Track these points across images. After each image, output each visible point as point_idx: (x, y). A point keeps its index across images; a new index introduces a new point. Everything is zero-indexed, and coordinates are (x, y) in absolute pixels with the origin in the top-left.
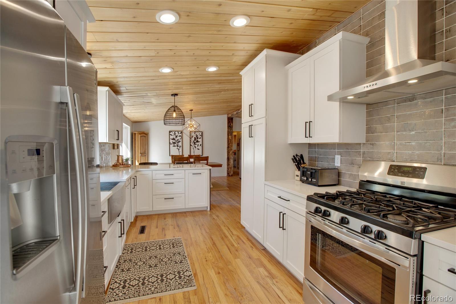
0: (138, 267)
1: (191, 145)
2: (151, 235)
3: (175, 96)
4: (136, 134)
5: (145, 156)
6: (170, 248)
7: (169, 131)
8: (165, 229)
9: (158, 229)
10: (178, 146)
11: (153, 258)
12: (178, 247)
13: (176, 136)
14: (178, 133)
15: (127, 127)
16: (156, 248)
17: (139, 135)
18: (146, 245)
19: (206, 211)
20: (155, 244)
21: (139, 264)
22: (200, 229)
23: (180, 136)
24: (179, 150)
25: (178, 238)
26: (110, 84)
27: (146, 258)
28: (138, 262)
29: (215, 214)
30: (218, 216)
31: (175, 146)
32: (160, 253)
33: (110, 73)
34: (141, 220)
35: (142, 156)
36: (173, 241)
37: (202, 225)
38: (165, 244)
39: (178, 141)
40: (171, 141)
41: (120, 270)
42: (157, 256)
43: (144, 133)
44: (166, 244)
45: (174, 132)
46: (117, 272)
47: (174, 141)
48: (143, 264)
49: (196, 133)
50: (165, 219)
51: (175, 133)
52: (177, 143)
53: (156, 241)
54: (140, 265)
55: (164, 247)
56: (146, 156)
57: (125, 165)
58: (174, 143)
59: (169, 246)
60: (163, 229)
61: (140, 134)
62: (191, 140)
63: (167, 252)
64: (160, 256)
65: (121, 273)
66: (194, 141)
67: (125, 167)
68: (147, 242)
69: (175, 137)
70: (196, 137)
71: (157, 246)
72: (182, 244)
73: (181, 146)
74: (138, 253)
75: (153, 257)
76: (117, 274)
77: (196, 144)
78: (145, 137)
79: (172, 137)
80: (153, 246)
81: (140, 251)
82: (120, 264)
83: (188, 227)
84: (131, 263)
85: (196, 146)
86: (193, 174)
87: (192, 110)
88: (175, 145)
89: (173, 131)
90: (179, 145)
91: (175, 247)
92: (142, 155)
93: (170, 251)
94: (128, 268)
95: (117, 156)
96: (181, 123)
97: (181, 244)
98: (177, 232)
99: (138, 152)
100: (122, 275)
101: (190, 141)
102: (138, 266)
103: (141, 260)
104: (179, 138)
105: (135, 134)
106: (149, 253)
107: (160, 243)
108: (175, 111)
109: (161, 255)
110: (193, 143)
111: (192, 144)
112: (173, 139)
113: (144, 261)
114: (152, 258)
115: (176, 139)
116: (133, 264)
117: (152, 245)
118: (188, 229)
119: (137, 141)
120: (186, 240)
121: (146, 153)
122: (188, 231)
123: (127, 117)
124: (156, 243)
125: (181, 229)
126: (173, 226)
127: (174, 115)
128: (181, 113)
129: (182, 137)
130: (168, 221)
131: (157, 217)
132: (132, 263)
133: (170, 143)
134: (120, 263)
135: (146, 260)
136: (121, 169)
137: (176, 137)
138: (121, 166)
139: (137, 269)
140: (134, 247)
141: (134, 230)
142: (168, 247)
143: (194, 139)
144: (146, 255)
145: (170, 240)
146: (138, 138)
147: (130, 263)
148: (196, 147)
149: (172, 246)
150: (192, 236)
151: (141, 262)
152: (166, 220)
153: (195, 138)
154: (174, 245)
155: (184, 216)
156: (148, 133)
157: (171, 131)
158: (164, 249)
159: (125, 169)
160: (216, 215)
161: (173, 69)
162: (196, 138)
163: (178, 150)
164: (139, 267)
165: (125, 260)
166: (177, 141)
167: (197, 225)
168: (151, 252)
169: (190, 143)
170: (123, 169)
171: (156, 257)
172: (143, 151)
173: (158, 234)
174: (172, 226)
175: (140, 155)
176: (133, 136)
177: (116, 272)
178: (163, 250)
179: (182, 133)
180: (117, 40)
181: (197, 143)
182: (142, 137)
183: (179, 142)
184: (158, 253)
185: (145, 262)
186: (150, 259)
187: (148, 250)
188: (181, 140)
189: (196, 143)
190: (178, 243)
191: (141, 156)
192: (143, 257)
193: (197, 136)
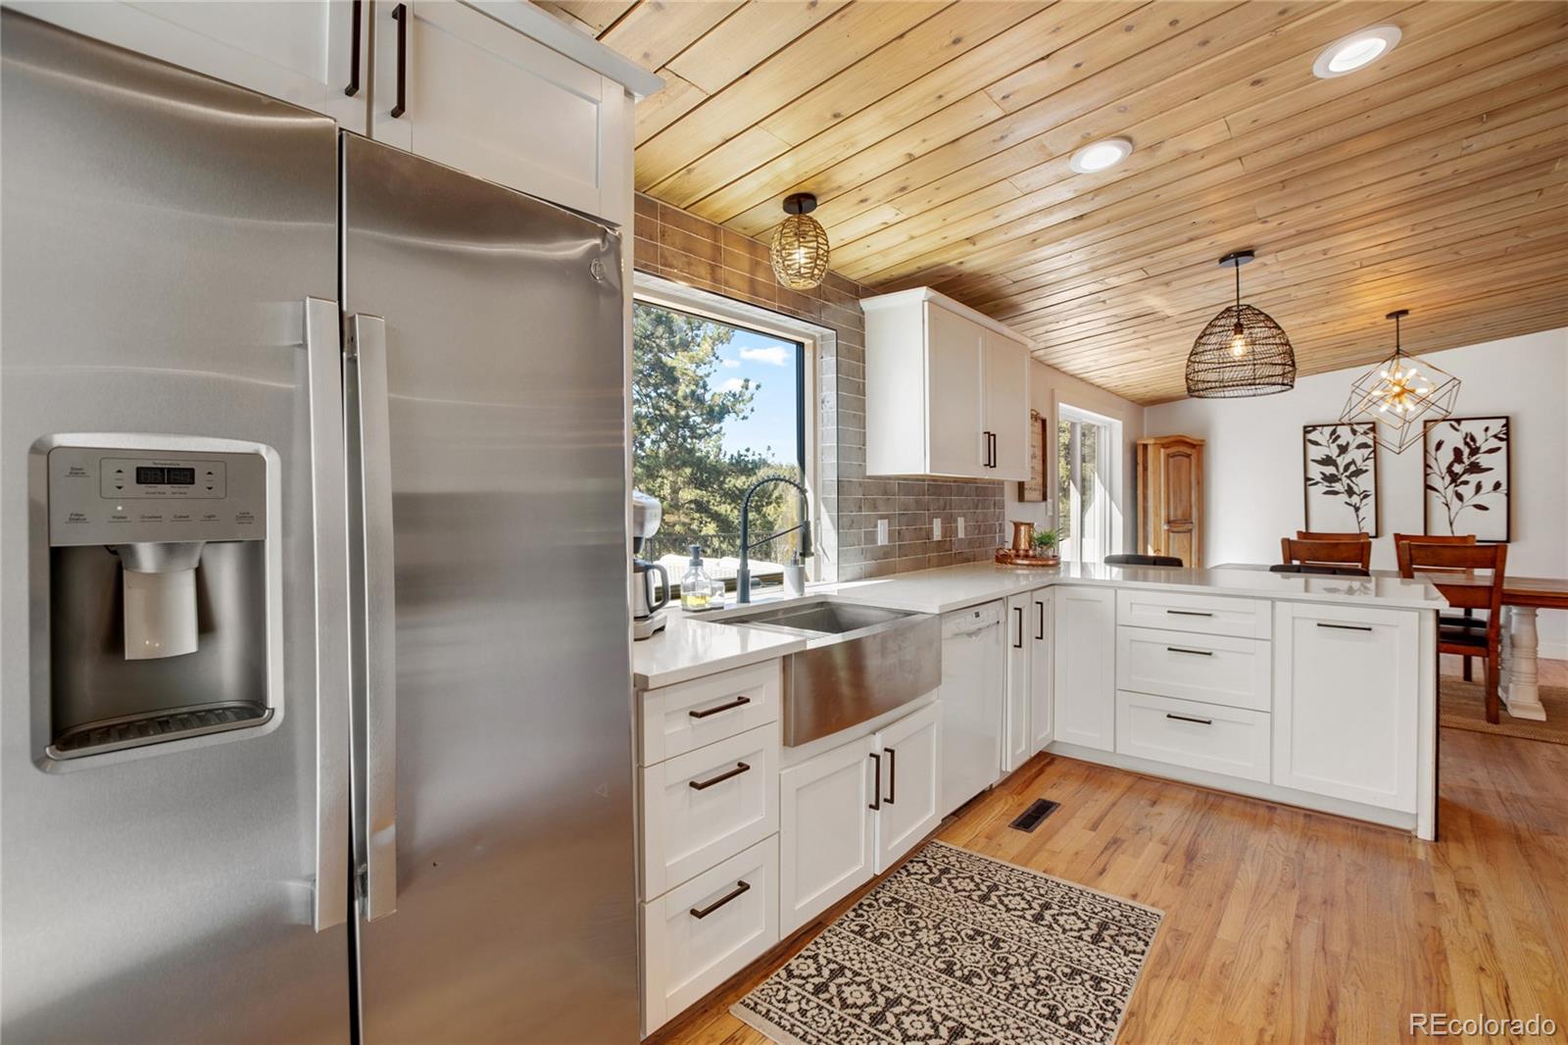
0: (911, 944)
1: (1428, 487)
2: (1048, 846)
3: (1237, 265)
4: (1150, 449)
5: (1190, 531)
6: (1080, 938)
7: (1305, 427)
8: (1124, 846)
9: (1093, 834)
10: (1350, 492)
11: (983, 943)
12: (1116, 948)
13: (1339, 446)
14: (1354, 432)
15: (1111, 424)
16: (1023, 909)
17: (1162, 450)
18: (1000, 877)
19: (1408, 836)
20: (1035, 891)
21: (922, 935)
22: (1297, 916)
23: (1364, 446)
24: (1357, 509)
25: (1149, 909)
26: (943, 276)
27: (959, 928)
28: (926, 927)
29: (1454, 872)
30: (1467, 892)
31: (1336, 493)
32: (1025, 936)
33: (912, 238)
34: (1060, 777)
35: (1173, 532)
36: (1116, 913)
37: (1325, 902)
38: (1073, 910)
39: (1353, 468)
40: (1316, 471)
41: (857, 925)
42: (1004, 941)
43: (1181, 441)
44: (1075, 914)
45: (1328, 430)
46: (845, 925)
47: (1330, 470)
48: (936, 944)
49: (1466, 427)
50: (1154, 803)
51: (1334, 432)
52: (1348, 477)
53: (1047, 881)
54: (923, 942)
55: (1056, 921)
56: (1195, 533)
57: (1034, 557)
58: (1331, 479)
59: (1083, 926)
60: (1116, 842)
61: (1164, 446)
62: (1432, 462)
63: (1055, 947)
64: (1015, 948)
65: (852, 935)
66: (1451, 465)
67: (1033, 565)
68: (1013, 869)
69: (1334, 452)
70: (1461, 446)
71: (1034, 905)
72: (1147, 944)
73: (1373, 492)
74: (952, 896)
75: (987, 937)
76: (840, 933)
77: (1466, 483)
78: (1188, 456)
79: (1316, 453)
80: (1021, 895)
81: (964, 890)
82: (875, 903)
83: (1238, 881)
84: (904, 921)
85: (1467, 491)
86: (1319, 625)
87: (1405, 312)
88: (1337, 486)
89: (1323, 426)
90: (1355, 489)
91: (1103, 940)
92: (1175, 530)
93: (1066, 948)
94: (881, 933)
95: (1012, 525)
96: (1280, 380)
97: (1141, 943)
98: (1166, 878)
99: (1157, 514)
100: (848, 946)
101: (1427, 466)
102: (913, 945)
103: (937, 927)
104: (1354, 454)
105: (1145, 446)
106: (984, 916)
107: (1058, 895)
108: (1239, 328)
109: (1019, 947)
110: (1448, 479)
111: (1435, 481)
112: (1328, 461)
113: (947, 935)
114: (980, 939)
115: (1339, 460)
116: (908, 925)
117: (1020, 887)
118: (1228, 886)
119: (1154, 473)
120: (1179, 936)
121: (1194, 519)
122: (1222, 898)
123: (1099, 386)
124: (1038, 888)
125: (1191, 875)
126: (1164, 847)
127: (1238, 347)
128: (1275, 331)
129: (1374, 451)
130: (1161, 814)
131: (1128, 781)
132: (907, 921)
133: (1307, 479)
134: (876, 900)
135: (955, 935)
136: (1019, 572)
137: (1343, 449)
138: (1019, 562)
139: (903, 950)
140: (958, 865)
141: (1006, 803)
142: (1075, 928)
143: (1451, 457)
144: (970, 916)
145: (1107, 900)
146: (1157, 460)
147: (900, 919)
148: (1465, 499)
149: (1095, 929)
150: (1227, 932)
151: (933, 932)
152: (1157, 809)
153: (1458, 452)
154: (1105, 934)
155: (1255, 817)
156: (1203, 441)
157: (1315, 427)
158: (1050, 927)
159: (1033, 572)
160: (1457, 883)
161: (1129, 139)
162: (1466, 451)
163: (1352, 508)
164: (914, 947)
165: (896, 896)
166: (1347, 468)
167: (1294, 886)
168: (995, 914)
169: (1426, 475)
170: (1026, 572)
171: (996, 943)
172: (1179, 513)
173: (1077, 853)
174: (1165, 844)
175: (1166, 527)
176: (1137, 455)
177: (842, 924)
178: (1042, 929)
179: (1373, 429)
180: (836, 116)
181: (1474, 478)
182: (1174, 456)
183: (1359, 472)
184: (1016, 932)
185: (948, 942)
186: (972, 938)
187: (990, 903)
188: (1371, 462)
189: (1465, 478)
190: (1133, 930)
191: (1168, 530)
192: (955, 917)
193: (1473, 439)
